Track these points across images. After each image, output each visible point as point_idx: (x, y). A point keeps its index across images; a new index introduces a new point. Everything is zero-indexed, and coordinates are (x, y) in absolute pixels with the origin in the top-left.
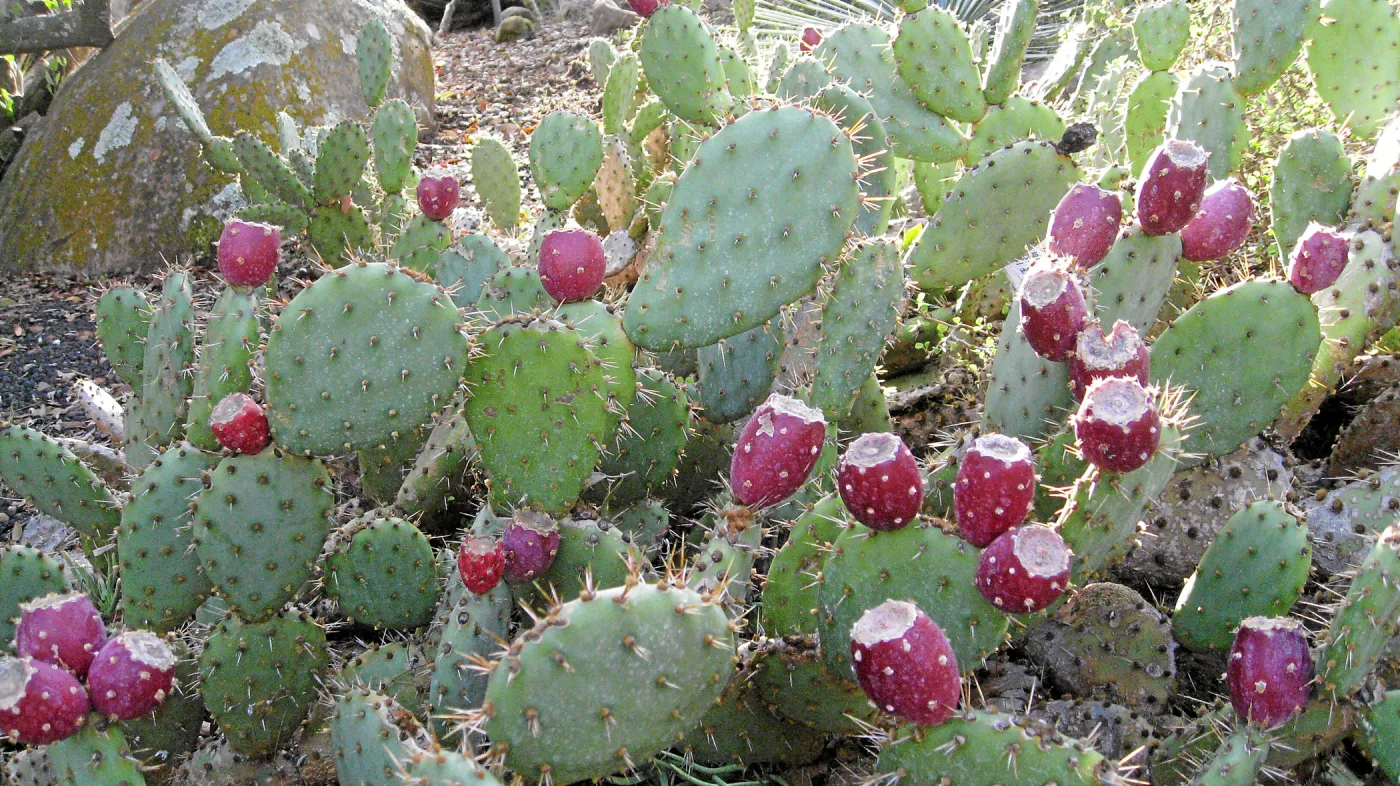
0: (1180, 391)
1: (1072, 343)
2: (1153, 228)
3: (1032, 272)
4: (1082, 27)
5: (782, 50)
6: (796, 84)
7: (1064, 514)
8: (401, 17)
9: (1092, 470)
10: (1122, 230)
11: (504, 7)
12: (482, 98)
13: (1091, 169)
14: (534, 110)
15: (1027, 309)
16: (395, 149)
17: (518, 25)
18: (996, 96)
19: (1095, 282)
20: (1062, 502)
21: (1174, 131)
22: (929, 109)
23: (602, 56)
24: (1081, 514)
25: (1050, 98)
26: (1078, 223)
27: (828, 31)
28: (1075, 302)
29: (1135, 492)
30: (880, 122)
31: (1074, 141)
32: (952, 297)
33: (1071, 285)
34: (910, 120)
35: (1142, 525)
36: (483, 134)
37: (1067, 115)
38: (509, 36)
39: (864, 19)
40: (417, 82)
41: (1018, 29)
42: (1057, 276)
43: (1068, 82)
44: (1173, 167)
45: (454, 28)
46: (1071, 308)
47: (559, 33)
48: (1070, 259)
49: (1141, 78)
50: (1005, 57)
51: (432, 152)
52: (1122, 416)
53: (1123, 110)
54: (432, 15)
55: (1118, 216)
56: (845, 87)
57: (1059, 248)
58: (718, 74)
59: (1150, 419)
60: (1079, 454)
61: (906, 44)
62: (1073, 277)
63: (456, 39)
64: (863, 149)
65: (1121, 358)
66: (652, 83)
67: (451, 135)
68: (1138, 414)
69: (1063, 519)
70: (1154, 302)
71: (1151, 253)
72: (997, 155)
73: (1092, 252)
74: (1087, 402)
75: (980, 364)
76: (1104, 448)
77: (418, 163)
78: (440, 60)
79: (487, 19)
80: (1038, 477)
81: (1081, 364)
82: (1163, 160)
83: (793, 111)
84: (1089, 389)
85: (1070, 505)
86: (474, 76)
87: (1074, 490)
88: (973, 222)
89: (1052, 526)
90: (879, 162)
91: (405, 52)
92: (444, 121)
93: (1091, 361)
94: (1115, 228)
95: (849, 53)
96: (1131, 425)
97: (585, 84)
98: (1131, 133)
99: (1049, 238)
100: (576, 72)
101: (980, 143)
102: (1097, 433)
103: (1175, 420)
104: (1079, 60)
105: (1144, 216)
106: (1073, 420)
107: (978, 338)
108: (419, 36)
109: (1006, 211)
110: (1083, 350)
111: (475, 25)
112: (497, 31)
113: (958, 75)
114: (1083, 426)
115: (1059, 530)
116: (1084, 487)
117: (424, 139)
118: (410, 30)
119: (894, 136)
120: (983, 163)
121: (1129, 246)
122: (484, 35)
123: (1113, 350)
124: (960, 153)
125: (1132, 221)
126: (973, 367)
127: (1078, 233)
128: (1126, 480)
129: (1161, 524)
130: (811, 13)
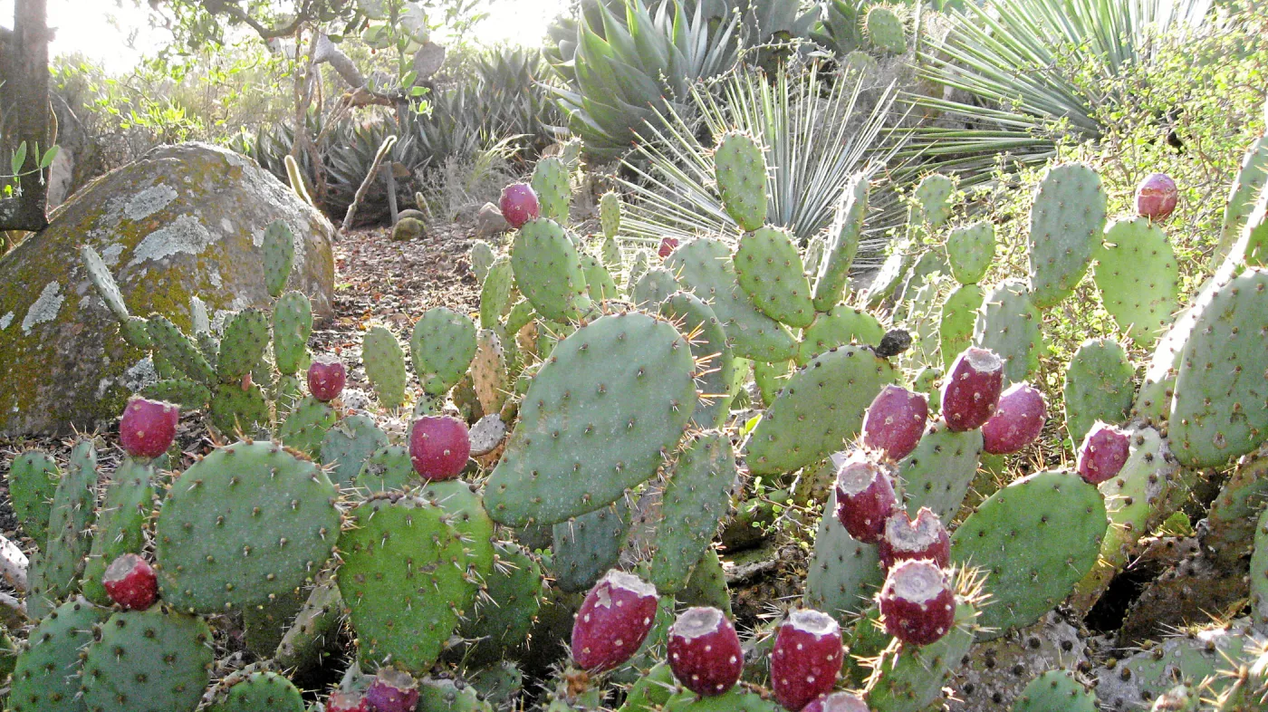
0: (974, 572)
1: (882, 529)
2: (956, 426)
3: (849, 462)
4: (906, 244)
5: (642, 257)
6: (647, 291)
7: (871, 682)
8: (306, 215)
9: (895, 643)
10: (929, 425)
11: (400, 209)
12: (376, 290)
13: (908, 372)
14: (423, 301)
15: (842, 497)
16: (292, 335)
17: (412, 225)
18: (824, 305)
19: (904, 473)
20: (869, 671)
21: (980, 339)
22: (766, 316)
23: (484, 258)
24: (886, 682)
25: (873, 305)
26: (889, 420)
27: (684, 241)
28: (884, 491)
29: (935, 663)
30: (721, 326)
31: (891, 346)
32: (788, 480)
33: (880, 476)
34: (748, 324)
35: (950, 691)
36: (373, 322)
37: (886, 323)
38: (404, 235)
39: (709, 235)
40: (318, 273)
41: (843, 247)
42: (868, 467)
43: (894, 291)
44: (972, 372)
45: (356, 225)
46: (880, 497)
47: (449, 234)
48: (882, 452)
49: (953, 290)
50: (832, 271)
51: (329, 337)
52: (920, 594)
53: (937, 318)
54: (336, 214)
55: (925, 415)
56: (690, 295)
57: (872, 441)
58: (579, 280)
59: (945, 597)
60: (883, 628)
61: (744, 257)
62: (882, 469)
63: (356, 236)
64: (701, 351)
65: (923, 542)
66: (520, 286)
67: (347, 322)
68: (933, 594)
69: (870, 687)
70: (960, 490)
71: (955, 446)
72: (824, 356)
73: (901, 445)
74: (889, 582)
75: (810, 541)
76: (904, 623)
77: (315, 347)
78: (341, 254)
79: (386, 220)
80: (846, 649)
81: (889, 546)
82: (964, 366)
83: (640, 316)
84: (892, 570)
85: (876, 674)
86: (371, 270)
87: (879, 660)
88: (802, 416)
89: (860, 693)
90: (715, 363)
91: (309, 247)
92: (342, 309)
93: (898, 544)
94: (922, 425)
95: (696, 264)
96: (927, 602)
97: (469, 280)
98: (945, 338)
99: (864, 433)
100: (462, 269)
101: (811, 345)
102: (897, 609)
103: (969, 598)
104: (903, 272)
105: (949, 414)
106: (878, 597)
107: (808, 519)
108: (322, 233)
109: (831, 406)
110: (890, 534)
111: (374, 224)
112: (393, 231)
113: (790, 285)
114: (886, 603)
115: (867, 697)
116: (888, 658)
117: (321, 325)
118: (315, 227)
119: (731, 339)
120: (811, 364)
121: (936, 441)
122: (381, 233)
123: (917, 534)
124: (791, 353)
125: (936, 420)
126: (805, 544)
127: (889, 429)
128: (926, 652)
129: (969, 689)
130: (672, 224)
